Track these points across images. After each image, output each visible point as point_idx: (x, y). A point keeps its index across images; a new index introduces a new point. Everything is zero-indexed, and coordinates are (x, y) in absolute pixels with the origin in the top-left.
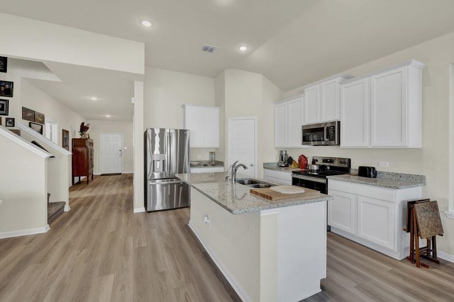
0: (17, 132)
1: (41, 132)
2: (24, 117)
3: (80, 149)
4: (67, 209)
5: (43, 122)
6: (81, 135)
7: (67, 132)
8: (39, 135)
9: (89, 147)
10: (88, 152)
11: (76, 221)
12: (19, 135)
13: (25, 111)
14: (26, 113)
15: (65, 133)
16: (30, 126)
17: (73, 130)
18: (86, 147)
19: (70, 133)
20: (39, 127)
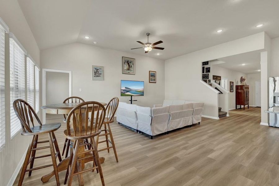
0: (211, 85)
1: (219, 84)
2: (213, 79)
3: (240, 91)
4: (228, 115)
5: (220, 80)
6: (241, 83)
7: (233, 83)
8: (219, 85)
9: (245, 90)
10: (244, 92)
11: (229, 120)
12: (211, 86)
13: (214, 76)
14: (214, 77)
15: (231, 83)
16: (215, 82)
17: (237, 81)
18: (243, 90)
19: (234, 83)
20: (219, 82)
